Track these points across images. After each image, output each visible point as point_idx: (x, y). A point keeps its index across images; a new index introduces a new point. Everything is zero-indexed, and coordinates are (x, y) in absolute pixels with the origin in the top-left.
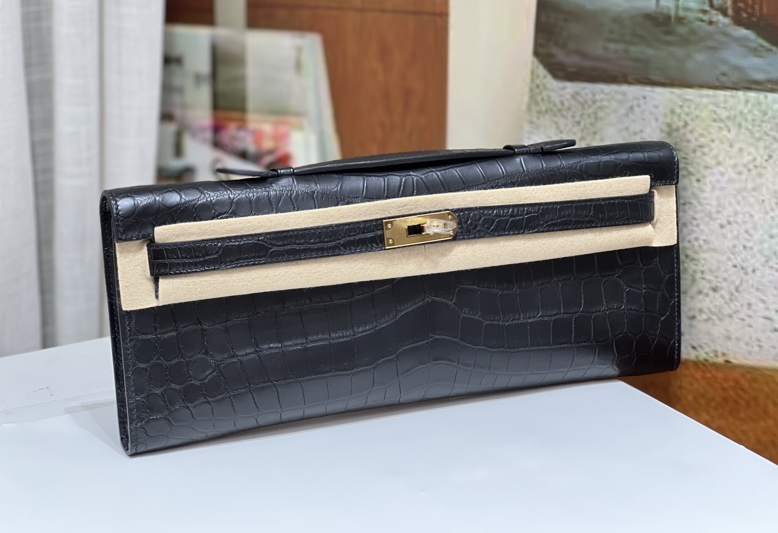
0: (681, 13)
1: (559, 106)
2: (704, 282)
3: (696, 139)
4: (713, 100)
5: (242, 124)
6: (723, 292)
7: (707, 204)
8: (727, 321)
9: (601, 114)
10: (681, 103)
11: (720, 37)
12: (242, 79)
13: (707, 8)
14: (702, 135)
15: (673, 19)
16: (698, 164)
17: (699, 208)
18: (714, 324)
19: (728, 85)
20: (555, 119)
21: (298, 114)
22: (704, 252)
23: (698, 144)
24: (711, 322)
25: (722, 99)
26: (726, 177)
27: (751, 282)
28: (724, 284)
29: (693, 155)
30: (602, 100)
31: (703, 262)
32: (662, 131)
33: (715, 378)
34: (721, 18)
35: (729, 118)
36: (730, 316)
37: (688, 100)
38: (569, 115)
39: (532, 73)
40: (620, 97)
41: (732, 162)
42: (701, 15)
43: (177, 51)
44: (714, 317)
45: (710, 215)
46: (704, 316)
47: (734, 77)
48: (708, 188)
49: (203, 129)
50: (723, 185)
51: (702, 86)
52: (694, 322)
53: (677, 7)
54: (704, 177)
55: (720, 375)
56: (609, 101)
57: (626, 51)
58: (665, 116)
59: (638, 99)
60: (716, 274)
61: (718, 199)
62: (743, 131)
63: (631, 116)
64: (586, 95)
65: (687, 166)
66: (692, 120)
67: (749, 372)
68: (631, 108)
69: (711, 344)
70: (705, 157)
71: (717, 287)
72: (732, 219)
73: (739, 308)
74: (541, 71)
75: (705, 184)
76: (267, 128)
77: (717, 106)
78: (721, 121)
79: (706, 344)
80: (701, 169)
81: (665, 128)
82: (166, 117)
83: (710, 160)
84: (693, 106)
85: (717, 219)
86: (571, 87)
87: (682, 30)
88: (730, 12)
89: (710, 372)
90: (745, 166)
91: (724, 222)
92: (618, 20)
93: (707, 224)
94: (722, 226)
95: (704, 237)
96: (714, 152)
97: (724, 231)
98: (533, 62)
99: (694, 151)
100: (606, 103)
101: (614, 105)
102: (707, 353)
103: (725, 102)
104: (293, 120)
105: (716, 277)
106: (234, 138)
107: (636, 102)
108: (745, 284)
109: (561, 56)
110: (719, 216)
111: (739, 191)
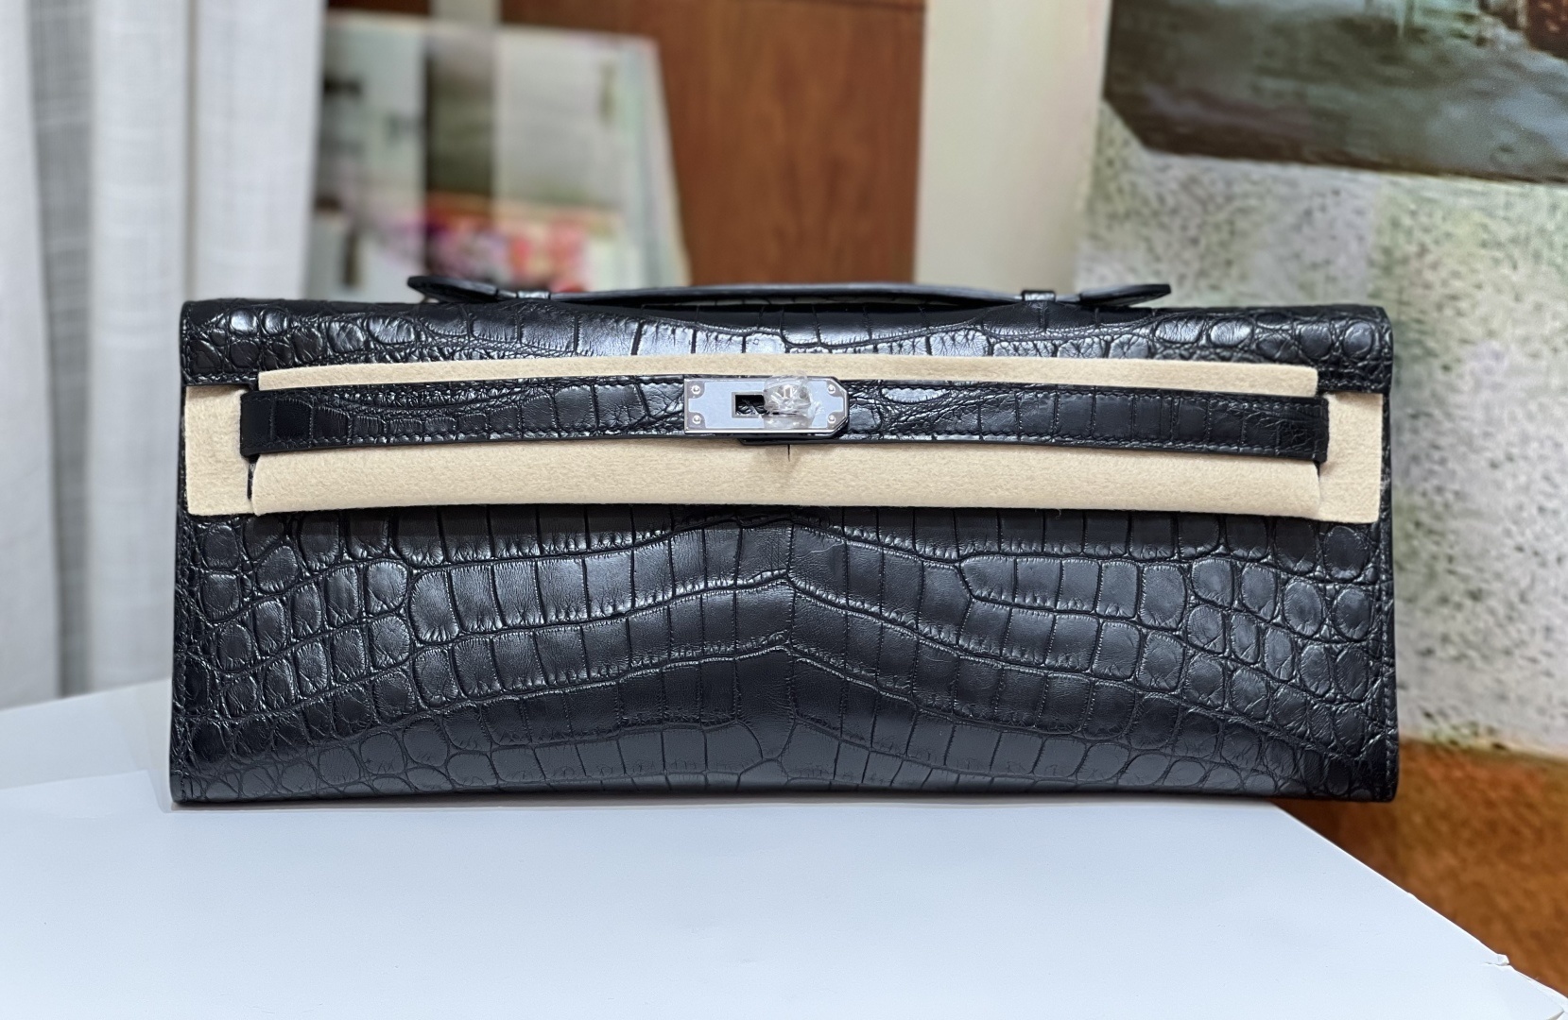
0: (1419, 19)
1: (1155, 204)
2: (1452, 579)
3: (1445, 283)
4: (1482, 202)
5: (485, 222)
6: (1493, 603)
7: (1464, 418)
8: (1500, 663)
9: (1242, 224)
10: (1413, 207)
11: (1500, 73)
12: (486, 129)
13: (1474, 10)
14: (1456, 275)
15: (1401, 32)
16: (1447, 333)
17: (1447, 425)
18: (1472, 668)
19: (1515, 173)
20: (1145, 231)
21: (606, 206)
22: (1455, 517)
23: (1447, 291)
24: (1465, 663)
25: (1501, 200)
26: (1506, 363)
27: (1552, 583)
28: (1496, 586)
29: (1435, 315)
30: (1246, 196)
31: (1452, 537)
32: (1371, 263)
33: (1472, 779)
34: (1502, 32)
35: (1514, 240)
36: (1508, 652)
37: (1430, 201)
38: (1177, 223)
39: (1100, 134)
40: (1283, 190)
41: (1520, 331)
42: (1460, 25)
43: (349, 68)
44: (1472, 653)
45: (1468, 441)
46: (1452, 651)
47: (1529, 155)
48: (1466, 385)
49: (400, 231)
50: (1498, 378)
51: (1458, 172)
52: (1431, 663)
53: (1411, 8)
54: (1459, 361)
55: (1482, 774)
56: (1261, 197)
57: (1301, 96)
58: (1379, 232)
59: (1322, 195)
60: (1480, 564)
61: (1487, 407)
62: (1544, 268)
63: (1306, 230)
64: (1213, 183)
65: (1423, 338)
66: (1437, 242)
67: (1544, 771)
68: (1308, 213)
69: (1464, 709)
70: (1461, 320)
71: (1480, 591)
72: (1515, 451)
73: (1526, 637)
74: (1119, 130)
75: (1461, 376)
76: (537, 233)
77: (1491, 215)
78: (1499, 245)
79: (1454, 708)
80: (1453, 344)
81: (1378, 257)
82: (325, 202)
83: (1472, 328)
84: (1439, 214)
85: (1487, 449)
86: (1181, 167)
87: (1418, 54)
88: (1522, 20)
89: (1461, 766)
90: (1546, 341)
91: (1500, 456)
92: (1283, 29)
93: (1463, 458)
94: (1494, 465)
95: (1456, 487)
96: (1481, 311)
97: (1499, 474)
98: (1101, 113)
99: (1440, 307)
100: (1253, 202)
101: (1272, 206)
102: (1455, 728)
103: (1508, 206)
104: (592, 217)
105: (1480, 570)
106: (468, 252)
107: (1317, 202)
108: (1540, 588)
109: (1161, 101)
110: (1489, 444)
111: (1532, 393)
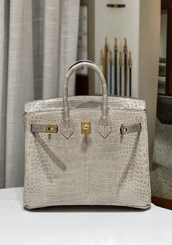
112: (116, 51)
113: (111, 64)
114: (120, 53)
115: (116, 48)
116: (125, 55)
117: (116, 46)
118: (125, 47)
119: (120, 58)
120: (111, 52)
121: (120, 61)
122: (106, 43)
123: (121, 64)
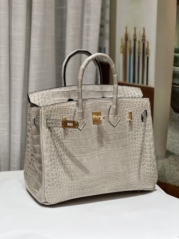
1: (175, 119)
20: (174, 123)
38: (177, 122)
39: (170, 110)
98: (170, 107)
109: (176, 106)
112: (135, 40)
113: (130, 53)
114: (139, 42)
115: (135, 37)
116: (144, 44)
117: (135, 36)
118: (144, 36)
119: (139, 47)
120: (130, 41)
121: (139, 50)
122: (126, 32)
123: (139, 53)
